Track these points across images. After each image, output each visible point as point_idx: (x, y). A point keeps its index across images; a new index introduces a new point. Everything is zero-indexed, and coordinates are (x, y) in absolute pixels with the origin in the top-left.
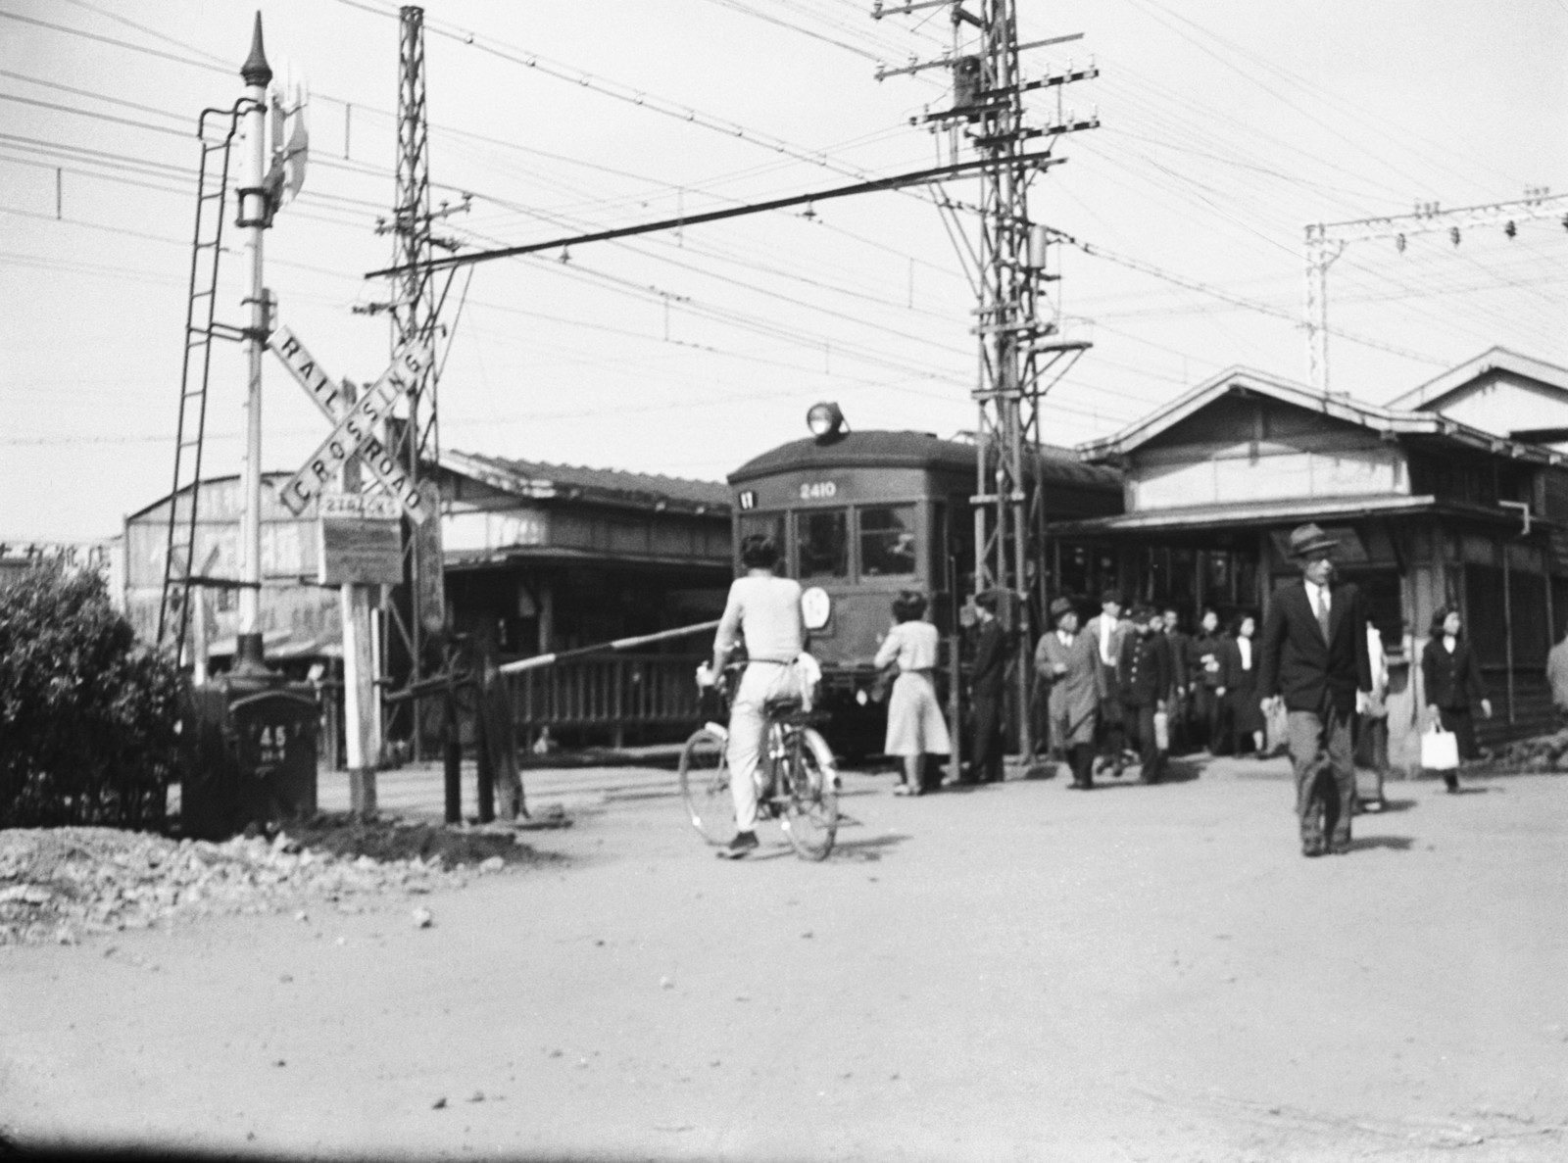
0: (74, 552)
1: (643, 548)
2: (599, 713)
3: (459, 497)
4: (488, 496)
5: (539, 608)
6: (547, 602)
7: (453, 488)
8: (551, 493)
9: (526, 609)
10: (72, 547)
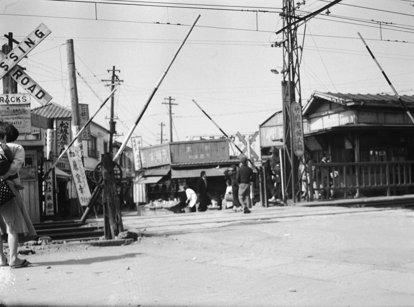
0: (244, 137)
1: (402, 122)
2: (378, 183)
3: (331, 109)
4: (337, 108)
5: (354, 146)
6: (357, 143)
7: (329, 106)
8: (352, 104)
9: (348, 146)
10: (244, 136)
